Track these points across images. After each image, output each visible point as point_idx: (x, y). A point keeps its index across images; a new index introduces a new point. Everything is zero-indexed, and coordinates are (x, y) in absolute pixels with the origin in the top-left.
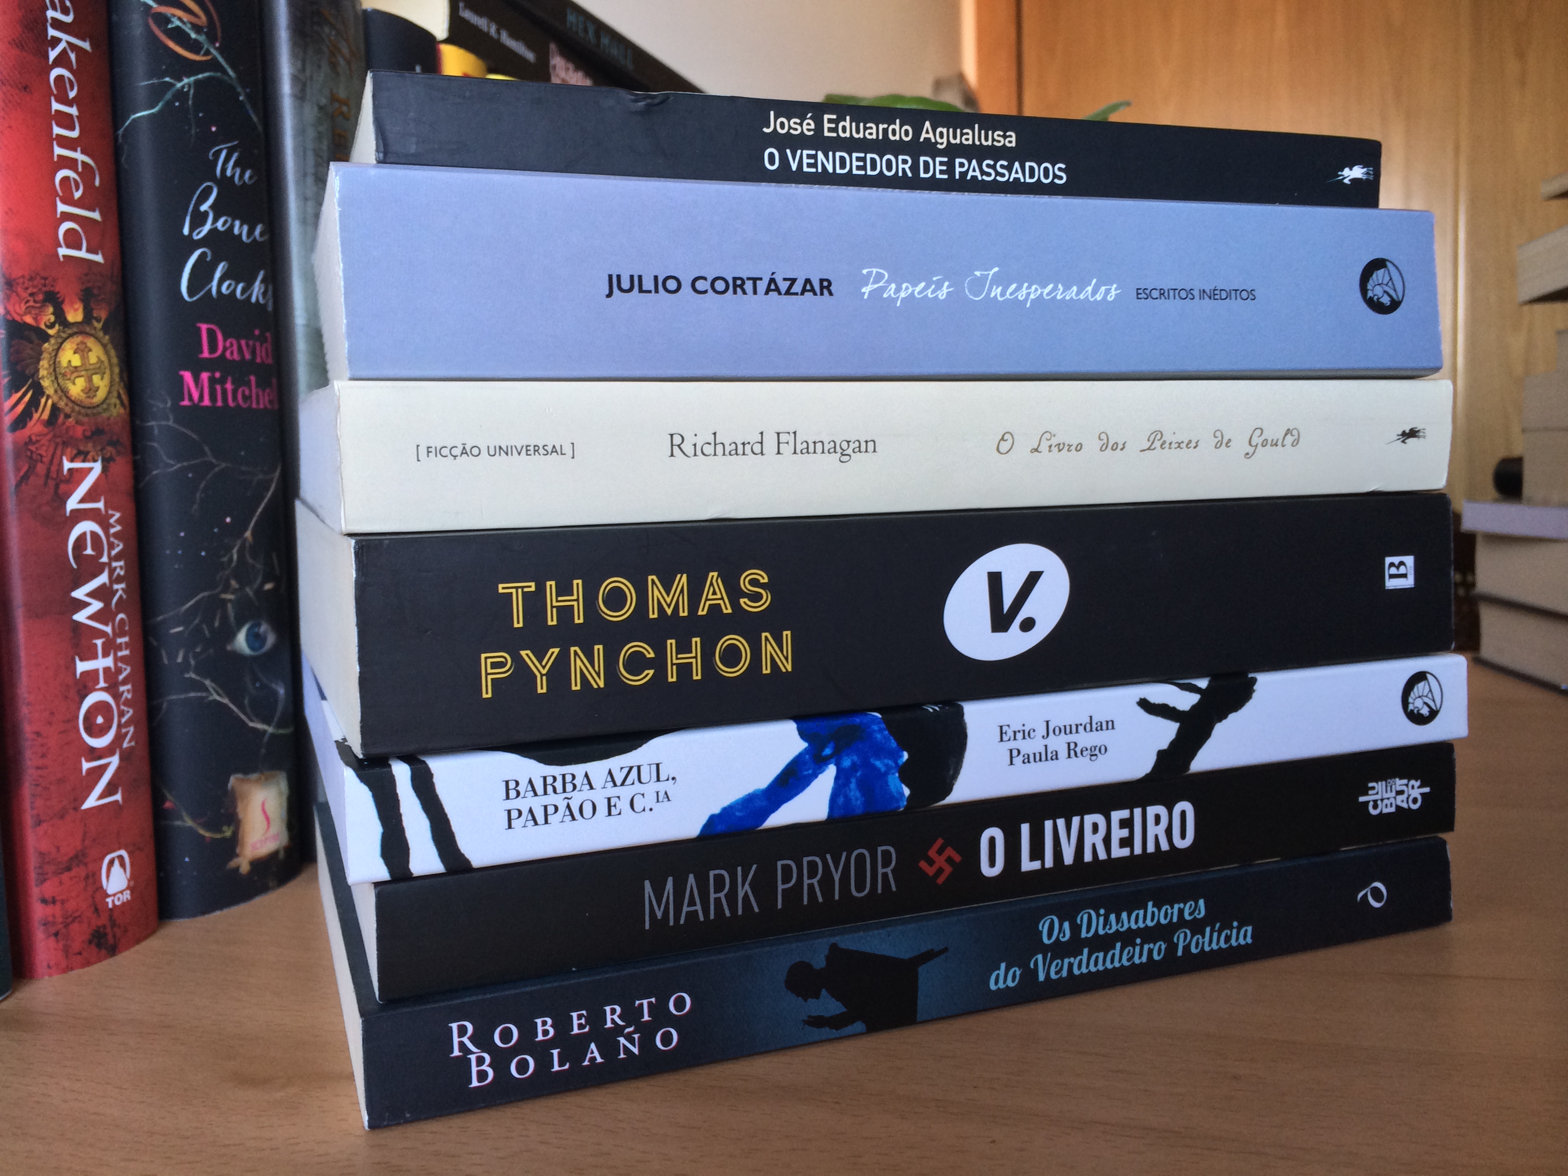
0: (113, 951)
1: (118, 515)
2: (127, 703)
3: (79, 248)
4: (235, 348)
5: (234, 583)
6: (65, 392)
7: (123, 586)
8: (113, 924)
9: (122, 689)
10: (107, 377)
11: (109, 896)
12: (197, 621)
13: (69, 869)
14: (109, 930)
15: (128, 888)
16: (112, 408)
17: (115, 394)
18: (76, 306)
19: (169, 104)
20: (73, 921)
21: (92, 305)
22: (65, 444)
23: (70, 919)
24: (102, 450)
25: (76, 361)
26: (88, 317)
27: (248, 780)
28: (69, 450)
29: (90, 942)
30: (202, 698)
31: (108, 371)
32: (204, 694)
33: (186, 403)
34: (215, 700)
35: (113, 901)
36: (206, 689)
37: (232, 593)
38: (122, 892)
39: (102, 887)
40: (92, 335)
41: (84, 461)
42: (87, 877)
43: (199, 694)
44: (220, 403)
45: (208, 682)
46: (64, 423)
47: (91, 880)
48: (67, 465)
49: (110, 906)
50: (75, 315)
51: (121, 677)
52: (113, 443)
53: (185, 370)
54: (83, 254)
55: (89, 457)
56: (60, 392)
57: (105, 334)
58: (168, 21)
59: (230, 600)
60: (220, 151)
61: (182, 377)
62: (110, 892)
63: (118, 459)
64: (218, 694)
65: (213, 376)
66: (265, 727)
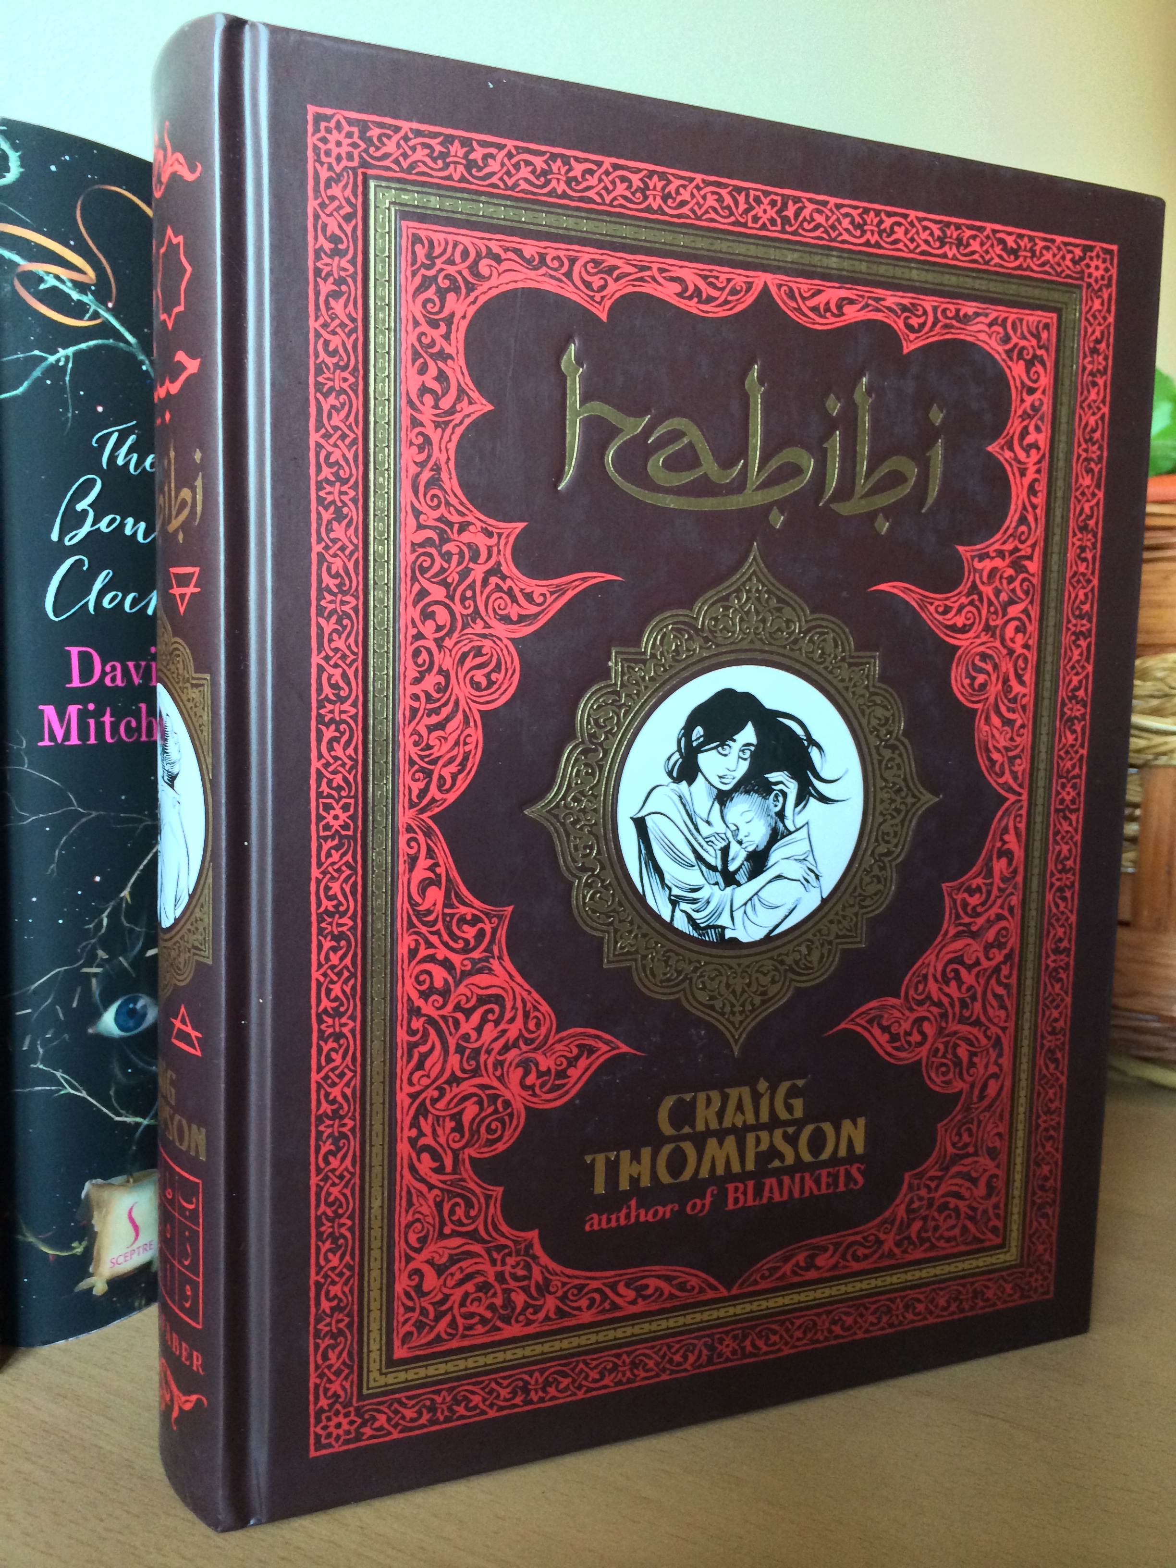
4: (119, 672)
5: (102, 954)
12: (47, 1003)
19: (39, 383)
27: (111, 1185)
30: (51, 1092)
32: (55, 1088)
33: (47, 743)
34: (69, 1095)
36: (57, 1083)
37: (98, 966)
43: (48, 1088)
44: (92, 741)
45: (59, 1074)
53: (48, 702)
58: (41, 280)
59: (95, 975)
60: (109, 435)
61: (43, 712)
64: (73, 1087)
65: (86, 708)
66: (139, 1120)
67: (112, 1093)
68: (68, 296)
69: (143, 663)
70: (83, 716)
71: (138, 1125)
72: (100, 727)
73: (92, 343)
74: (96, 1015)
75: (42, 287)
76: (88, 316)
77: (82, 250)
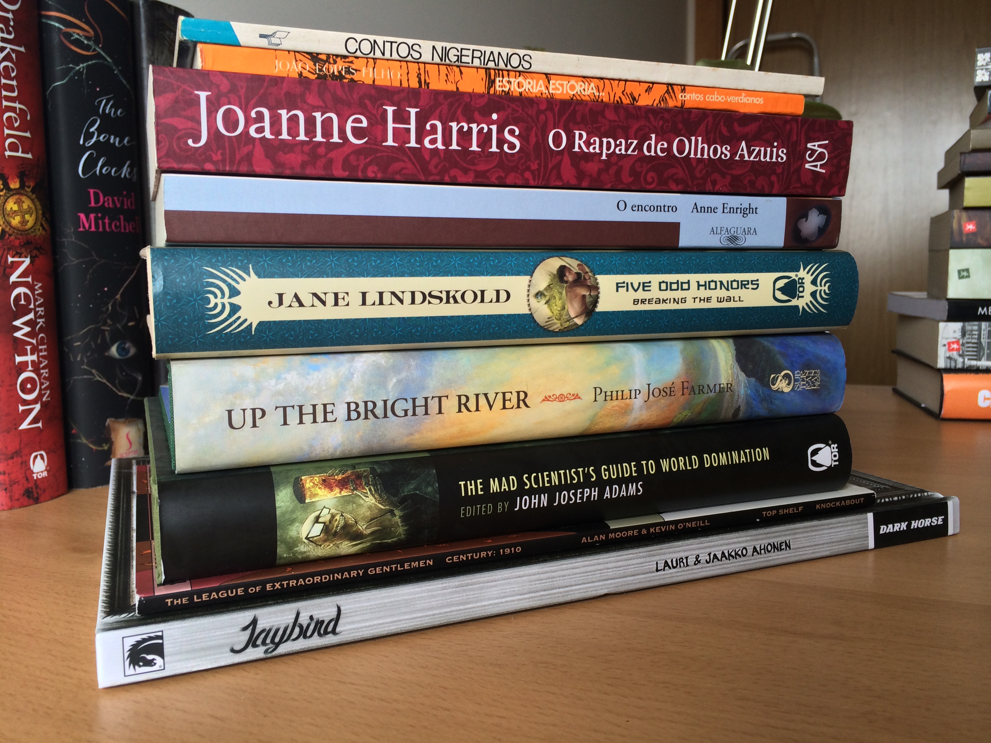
0: (37, 501)
1: (40, 285)
2: (45, 378)
3: (18, 151)
4: (111, 201)
5: (109, 321)
6: (9, 224)
7: (43, 320)
8: (37, 487)
9: (42, 371)
10: (34, 216)
11: (34, 473)
12: (87, 340)
13: (12, 458)
14: (34, 490)
15: (46, 470)
16: (37, 231)
17: (39, 224)
18: (15, 180)
19: (72, 78)
20: (14, 484)
21: (25, 180)
22: (9, 249)
23: (13, 483)
24: (30, 252)
25: (15, 208)
26: (23, 186)
27: (118, 422)
28: (11, 252)
29: (24, 495)
30: (90, 379)
31: (34, 213)
32: (92, 377)
33: (81, 229)
34: (98, 380)
35: (37, 476)
36: (92, 374)
37: (109, 326)
38: (42, 472)
39: (30, 468)
40: (25, 195)
41: (20, 257)
42: (22, 463)
43: (89, 377)
44: (101, 230)
45: (94, 371)
46: (8, 238)
47: (24, 464)
48: (10, 259)
49: (35, 478)
50: (15, 185)
51: (41, 366)
52: (38, 249)
53: (81, 212)
54: (20, 154)
55: (23, 255)
56: (6, 223)
57: (33, 194)
58: (72, 36)
59: (107, 330)
60: (103, 100)
61: (79, 216)
62: (35, 471)
63: (41, 256)
64: (100, 377)
65: (97, 215)
66: (129, 396)
67: (117, 382)
68: (83, 42)
69: (121, 198)
70: (96, 218)
71: (129, 398)
72: (104, 224)
73: (94, 62)
74: (108, 348)
75: (72, 38)
76: (91, 50)
77: (87, 23)
